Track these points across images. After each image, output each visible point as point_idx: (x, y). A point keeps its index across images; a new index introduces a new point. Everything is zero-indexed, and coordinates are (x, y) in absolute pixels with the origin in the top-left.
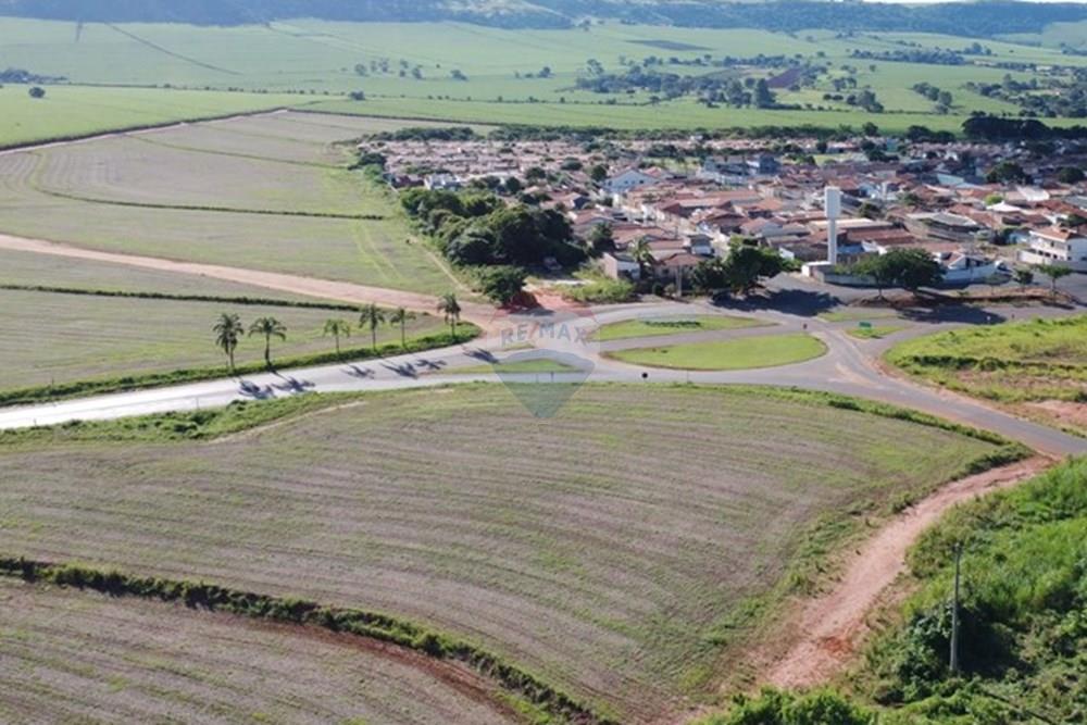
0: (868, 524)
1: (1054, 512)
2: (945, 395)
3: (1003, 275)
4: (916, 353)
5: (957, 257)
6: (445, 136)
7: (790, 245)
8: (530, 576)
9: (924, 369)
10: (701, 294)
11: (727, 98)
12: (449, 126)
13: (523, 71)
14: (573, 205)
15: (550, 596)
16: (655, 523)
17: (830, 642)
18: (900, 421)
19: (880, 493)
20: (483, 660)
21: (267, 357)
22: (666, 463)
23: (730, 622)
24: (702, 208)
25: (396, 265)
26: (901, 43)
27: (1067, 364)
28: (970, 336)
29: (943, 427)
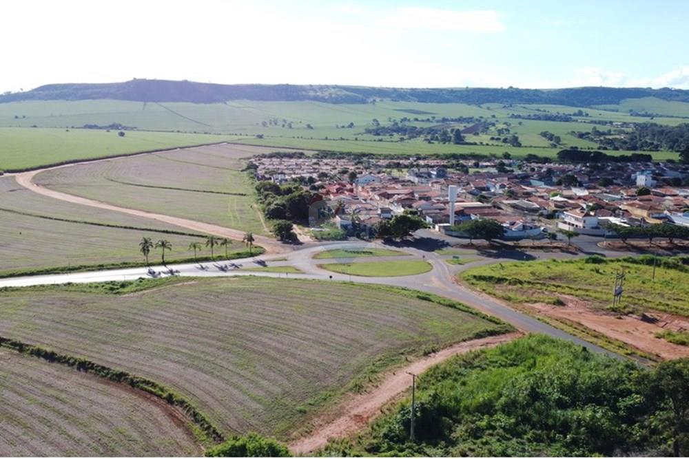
0: (407, 360)
1: (508, 362)
2: (482, 296)
3: (544, 235)
4: (476, 274)
5: (518, 224)
6: (290, 156)
7: (432, 215)
8: (230, 370)
9: (478, 282)
10: (379, 238)
11: (439, 138)
12: (293, 151)
13: (340, 125)
14: (335, 191)
15: (234, 381)
16: (301, 350)
17: (358, 418)
18: (450, 308)
19: (419, 344)
20: (188, 408)
21: (163, 258)
22: (321, 321)
23: (312, 402)
24: (398, 194)
25: (241, 218)
26: (538, 110)
27: (556, 284)
28: (511, 266)
29: (471, 313)
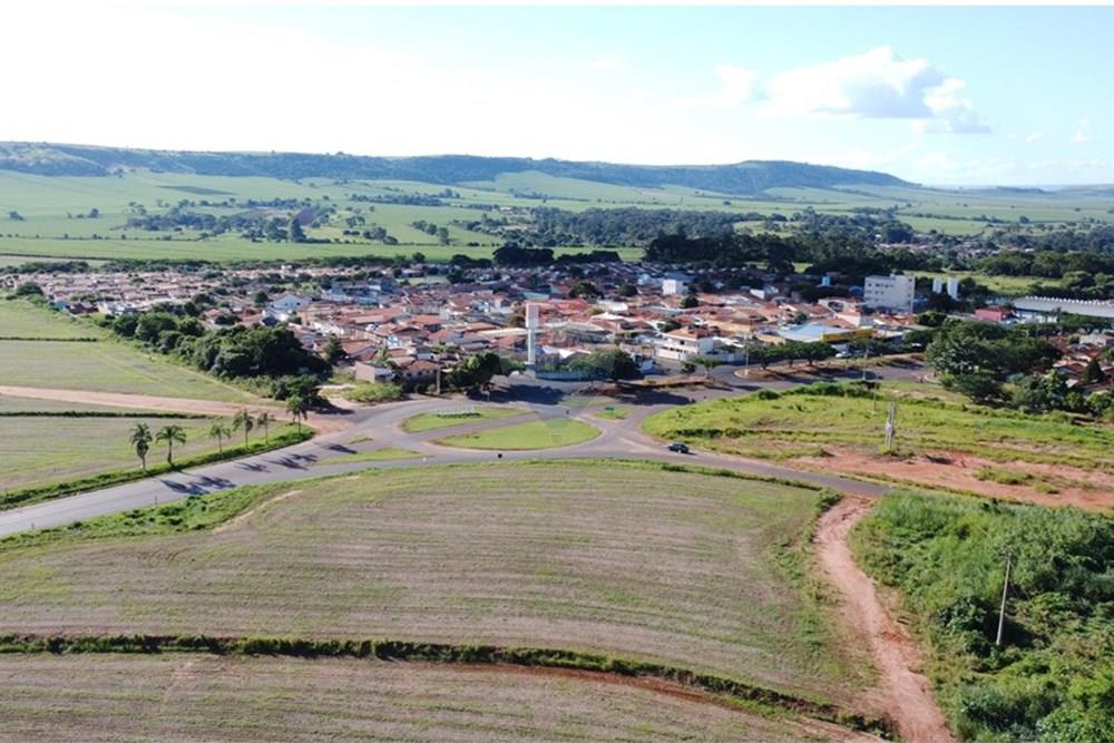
13: (75, 213)
26: (388, 189)
